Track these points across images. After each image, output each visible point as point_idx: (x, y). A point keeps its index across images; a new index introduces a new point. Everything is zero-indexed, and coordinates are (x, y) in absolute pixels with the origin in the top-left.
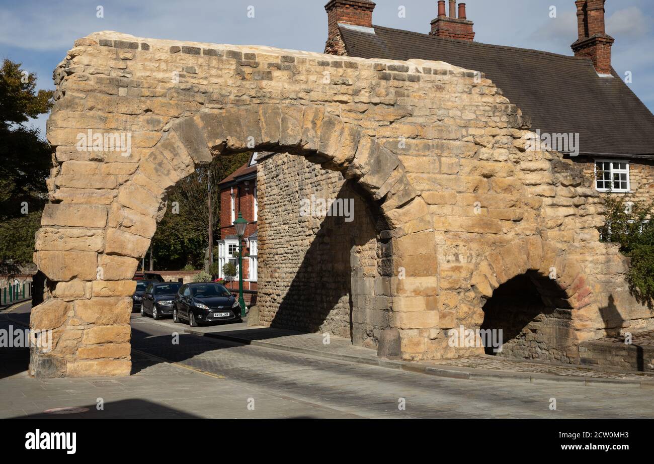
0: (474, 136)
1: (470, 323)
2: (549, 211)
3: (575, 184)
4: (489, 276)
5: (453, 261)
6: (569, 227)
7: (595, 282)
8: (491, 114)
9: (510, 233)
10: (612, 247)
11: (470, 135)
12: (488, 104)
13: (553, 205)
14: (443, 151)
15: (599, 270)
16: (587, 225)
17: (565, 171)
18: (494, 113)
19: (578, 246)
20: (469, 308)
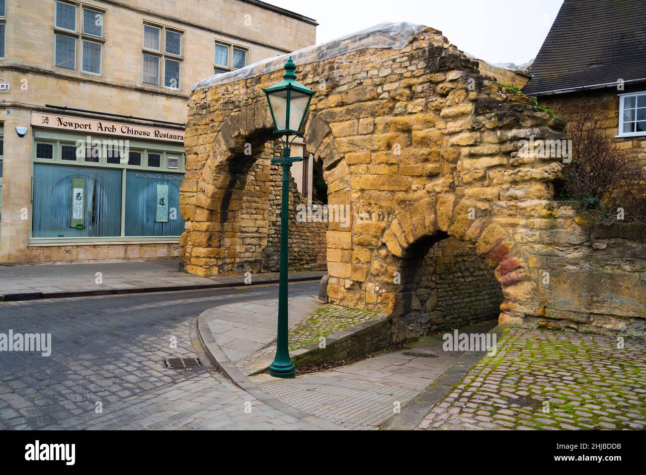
0: (389, 92)
1: (382, 281)
2: (467, 163)
3: (501, 125)
4: (398, 235)
5: (367, 219)
6: (495, 181)
7: (530, 253)
8: (407, 64)
9: (420, 190)
10: (559, 208)
11: (385, 91)
12: (405, 54)
13: (472, 156)
14: (360, 113)
15: (537, 237)
16: (518, 178)
17: (488, 111)
18: (410, 63)
19: (504, 205)
20: (381, 266)
